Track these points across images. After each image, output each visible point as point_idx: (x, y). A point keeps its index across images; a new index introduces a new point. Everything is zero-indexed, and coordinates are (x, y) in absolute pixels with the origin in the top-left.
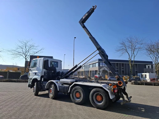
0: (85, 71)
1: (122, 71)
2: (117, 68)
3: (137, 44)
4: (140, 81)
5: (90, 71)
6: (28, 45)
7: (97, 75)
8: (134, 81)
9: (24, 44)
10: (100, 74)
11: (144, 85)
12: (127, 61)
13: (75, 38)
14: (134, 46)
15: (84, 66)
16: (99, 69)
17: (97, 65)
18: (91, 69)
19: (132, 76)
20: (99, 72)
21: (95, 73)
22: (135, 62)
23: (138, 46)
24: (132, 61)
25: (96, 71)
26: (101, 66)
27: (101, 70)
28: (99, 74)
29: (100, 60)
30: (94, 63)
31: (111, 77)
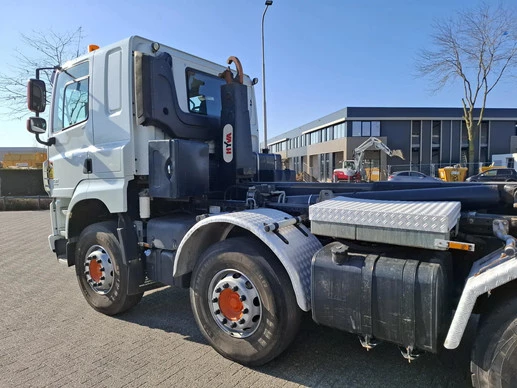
1: (435, 150)
2: (417, 141)
5: (311, 157)
7: (345, 171)
10: (357, 164)
12: (459, 112)
15: (287, 140)
16: (351, 147)
17: (341, 131)
18: (316, 147)
20: (352, 155)
21: (330, 161)
22: (488, 112)
24: (476, 112)
25: (337, 156)
26: (356, 133)
27: (357, 150)
28: (350, 164)
29: (352, 111)
30: (326, 128)
31: (401, 174)
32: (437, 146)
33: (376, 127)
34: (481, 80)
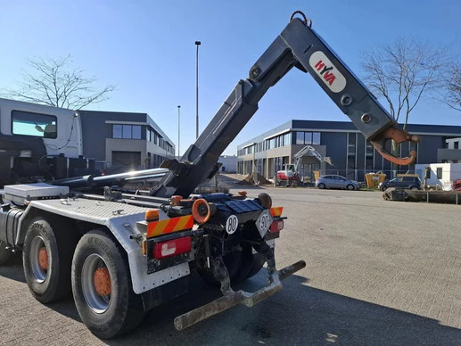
0: (256, 161)
1: (368, 158)
2: (352, 150)
3: (418, 68)
4: (419, 189)
5: (270, 159)
6: (62, 76)
7: (286, 173)
8: (393, 189)
9: (50, 73)
10: (296, 168)
11: (424, 201)
13: (198, 43)
14: (410, 75)
15: (255, 144)
16: (293, 153)
17: (288, 138)
18: (274, 152)
19: (395, 171)
20: (293, 161)
21: (281, 163)
22: (410, 127)
23: (422, 74)
25: (285, 159)
26: (300, 142)
27: (296, 155)
28: (292, 167)
29: (296, 123)
30: (280, 136)
31: (326, 177)
32: (370, 154)
33: (317, 137)
34: (402, 101)
